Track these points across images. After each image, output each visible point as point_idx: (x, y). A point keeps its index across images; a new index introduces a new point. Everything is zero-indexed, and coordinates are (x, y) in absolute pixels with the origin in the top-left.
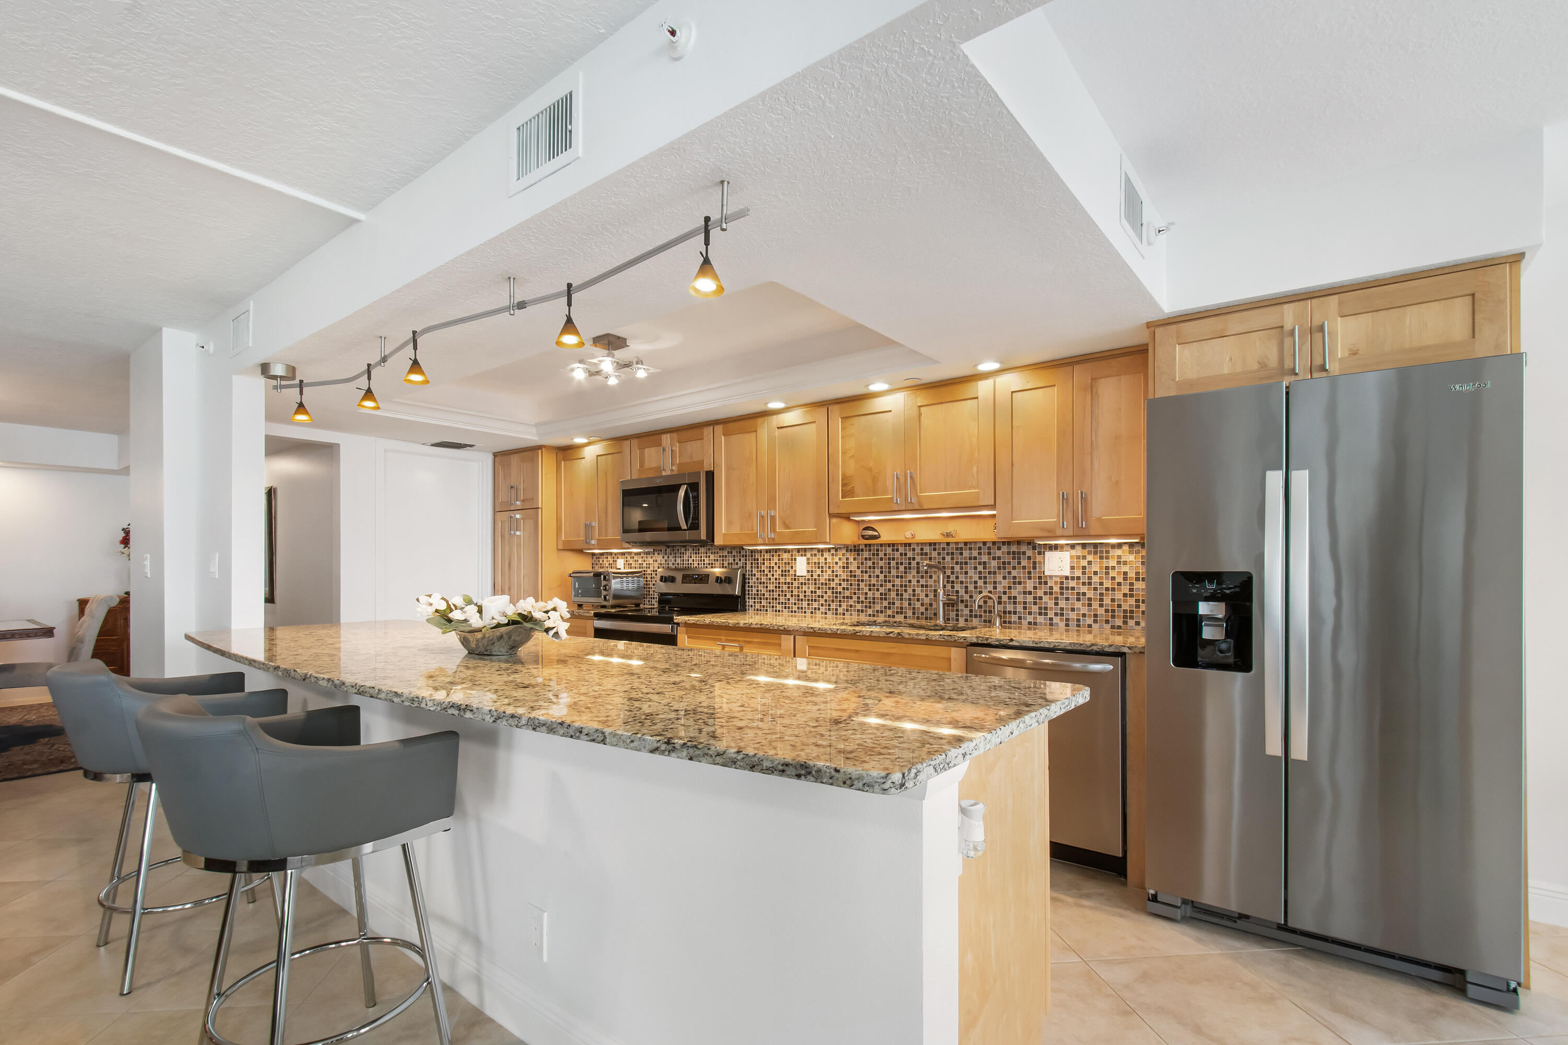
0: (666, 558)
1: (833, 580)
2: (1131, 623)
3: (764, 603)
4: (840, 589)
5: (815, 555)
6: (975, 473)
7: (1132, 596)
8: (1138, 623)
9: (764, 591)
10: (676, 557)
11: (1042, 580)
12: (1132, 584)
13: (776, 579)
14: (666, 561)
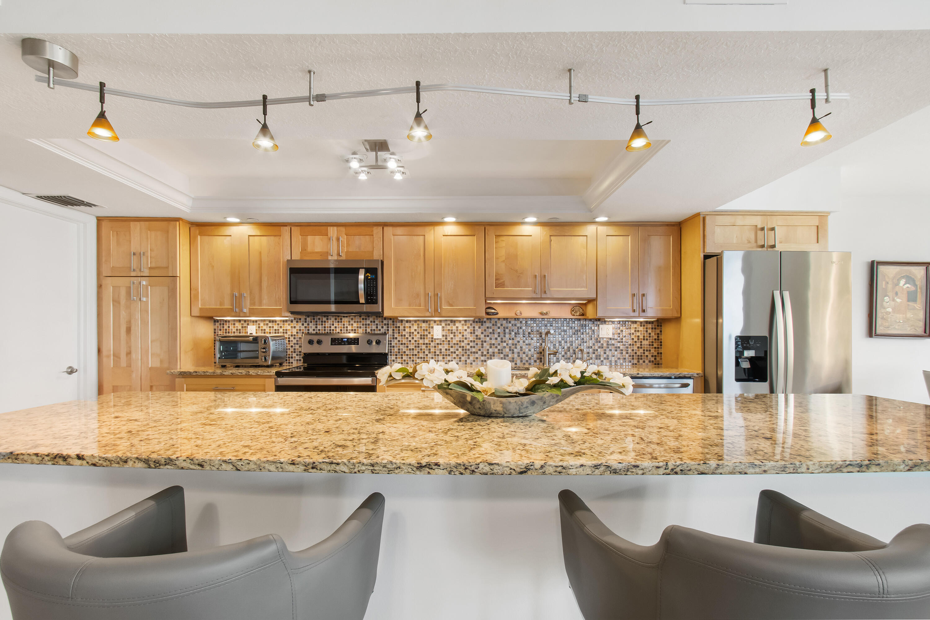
0: (306, 325)
1: (463, 341)
2: (641, 361)
3: (405, 358)
4: (468, 347)
5: (449, 325)
6: (585, 279)
7: (641, 348)
8: (644, 362)
9: (404, 349)
10: (317, 324)
11: (598, 341)
12: (641, 342)
13: (416, 341)
14: (306, 327)
